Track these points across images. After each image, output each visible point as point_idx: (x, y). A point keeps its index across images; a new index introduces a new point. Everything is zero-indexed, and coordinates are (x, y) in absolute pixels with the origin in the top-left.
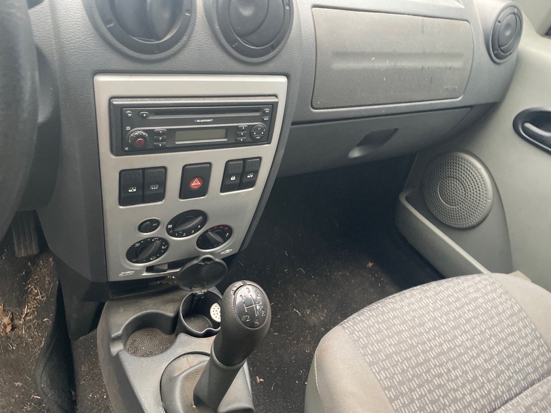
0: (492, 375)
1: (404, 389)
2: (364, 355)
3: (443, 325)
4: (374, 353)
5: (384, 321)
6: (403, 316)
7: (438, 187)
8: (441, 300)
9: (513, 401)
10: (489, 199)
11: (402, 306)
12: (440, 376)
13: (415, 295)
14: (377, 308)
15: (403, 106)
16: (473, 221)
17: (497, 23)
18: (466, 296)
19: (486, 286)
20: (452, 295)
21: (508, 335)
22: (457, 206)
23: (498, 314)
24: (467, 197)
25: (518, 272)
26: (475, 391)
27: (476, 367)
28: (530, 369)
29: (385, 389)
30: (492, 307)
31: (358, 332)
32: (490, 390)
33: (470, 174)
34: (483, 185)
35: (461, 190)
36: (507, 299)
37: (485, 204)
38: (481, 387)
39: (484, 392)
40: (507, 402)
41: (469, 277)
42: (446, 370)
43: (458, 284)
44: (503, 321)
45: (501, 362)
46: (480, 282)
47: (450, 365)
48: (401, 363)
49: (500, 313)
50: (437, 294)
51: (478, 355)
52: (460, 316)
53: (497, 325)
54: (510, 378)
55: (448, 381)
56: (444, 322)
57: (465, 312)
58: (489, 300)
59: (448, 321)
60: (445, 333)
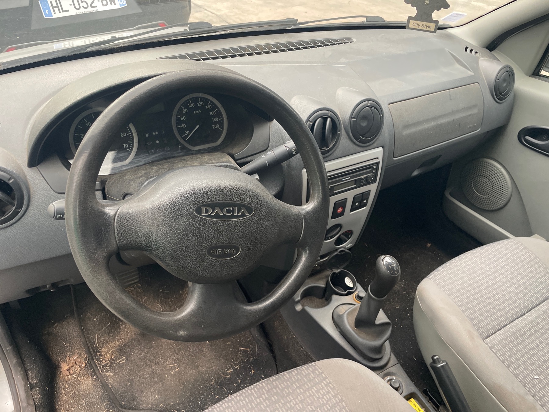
0: (521, 295)
1: (470, 306)
2: (444, 291)
3: (488, 271)
4: (449, 289)
5: (452, 273)
6: (462, 269)
7: (473, 183)
8: (484, 257)
9: (535, 309)
10: (509, 188)
11: (461, 264)
12: (489, 298)
13: (468, 257)
14: (446, 266)
15: (444, 144)
16: (500, 204)
17: (497, 80)
18: (500, 253)
19: (512, 246)
20: (491, 254)
21: (529, 273)
22: (488, 195)
23: (521, 261)
24: (494, 188)
25: (536, 235)
26: (511, 305)
27: (510, 292)
28: (544, 291)
29: (459, 306)
30: (517, 258)
31: (438, 280)
32: (520, 303)
33: (494, 173)
34: (503, 177)
35: (489, 184)
36: (526, 252)
37: (507, 191)
38: (515, 302)
39: (517, 304)
40: (531, 309)
42: (492, 295)
43: (494, 247)
44: (524, 265)
45: (526, 288)
46: (508, 244)
47: (494, 292)
48: (466, 293)
49: (523, 261)
50: (481, 254)
51: (511, 286)
52: (497, 265)
53: (521, 268)
54: (532, 296)
55: (494, 301)
56: (488, 269)
57: (500, 263)
58: (514, 254)
59: (490, 269)
60: (489, 275)
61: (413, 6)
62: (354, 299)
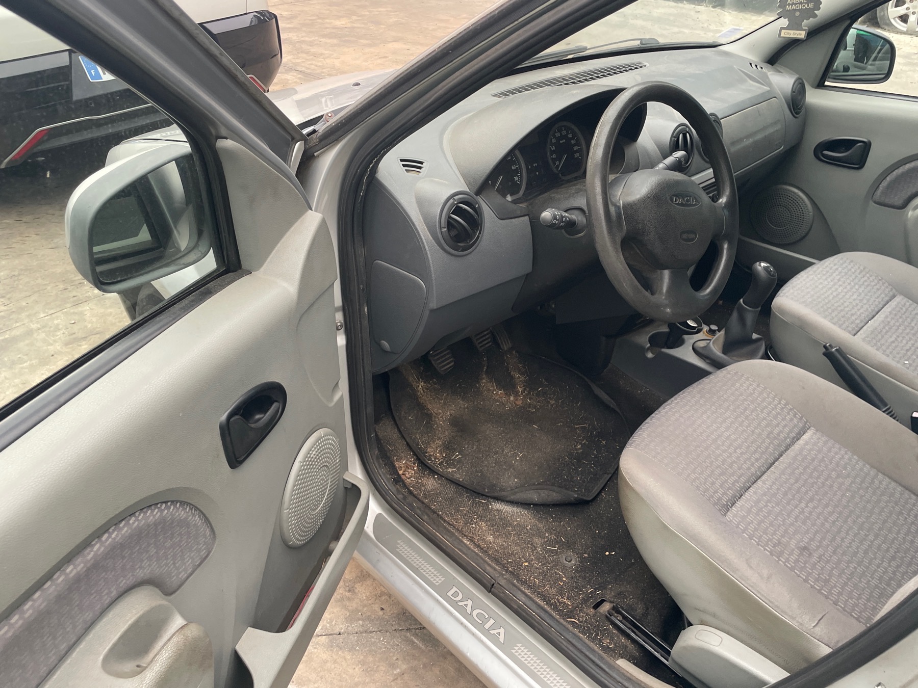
0: (865, 301)
9: (881, 311)
10: (811, 212)
17: (793, 93)
21: (864, 282)
22: (786, 226)
23: (853, 273)
24: (792, 217)
26: (860, 309)
27: (855, 299)
30: (848, 271)
33: (791, 199)
34: (804, 204)
35: (786, 213)
36: (854, 265)
37: (808, 217)
38: (862, 307)
39: (865, 309)
40: (878, 312)
41: (809, 269)
44: (857, 276)
51: (853, 294)
53: (855, 279)
54: (875, 301)
58: (844, 268)
61: (785, 18)
62: (706, 335)
